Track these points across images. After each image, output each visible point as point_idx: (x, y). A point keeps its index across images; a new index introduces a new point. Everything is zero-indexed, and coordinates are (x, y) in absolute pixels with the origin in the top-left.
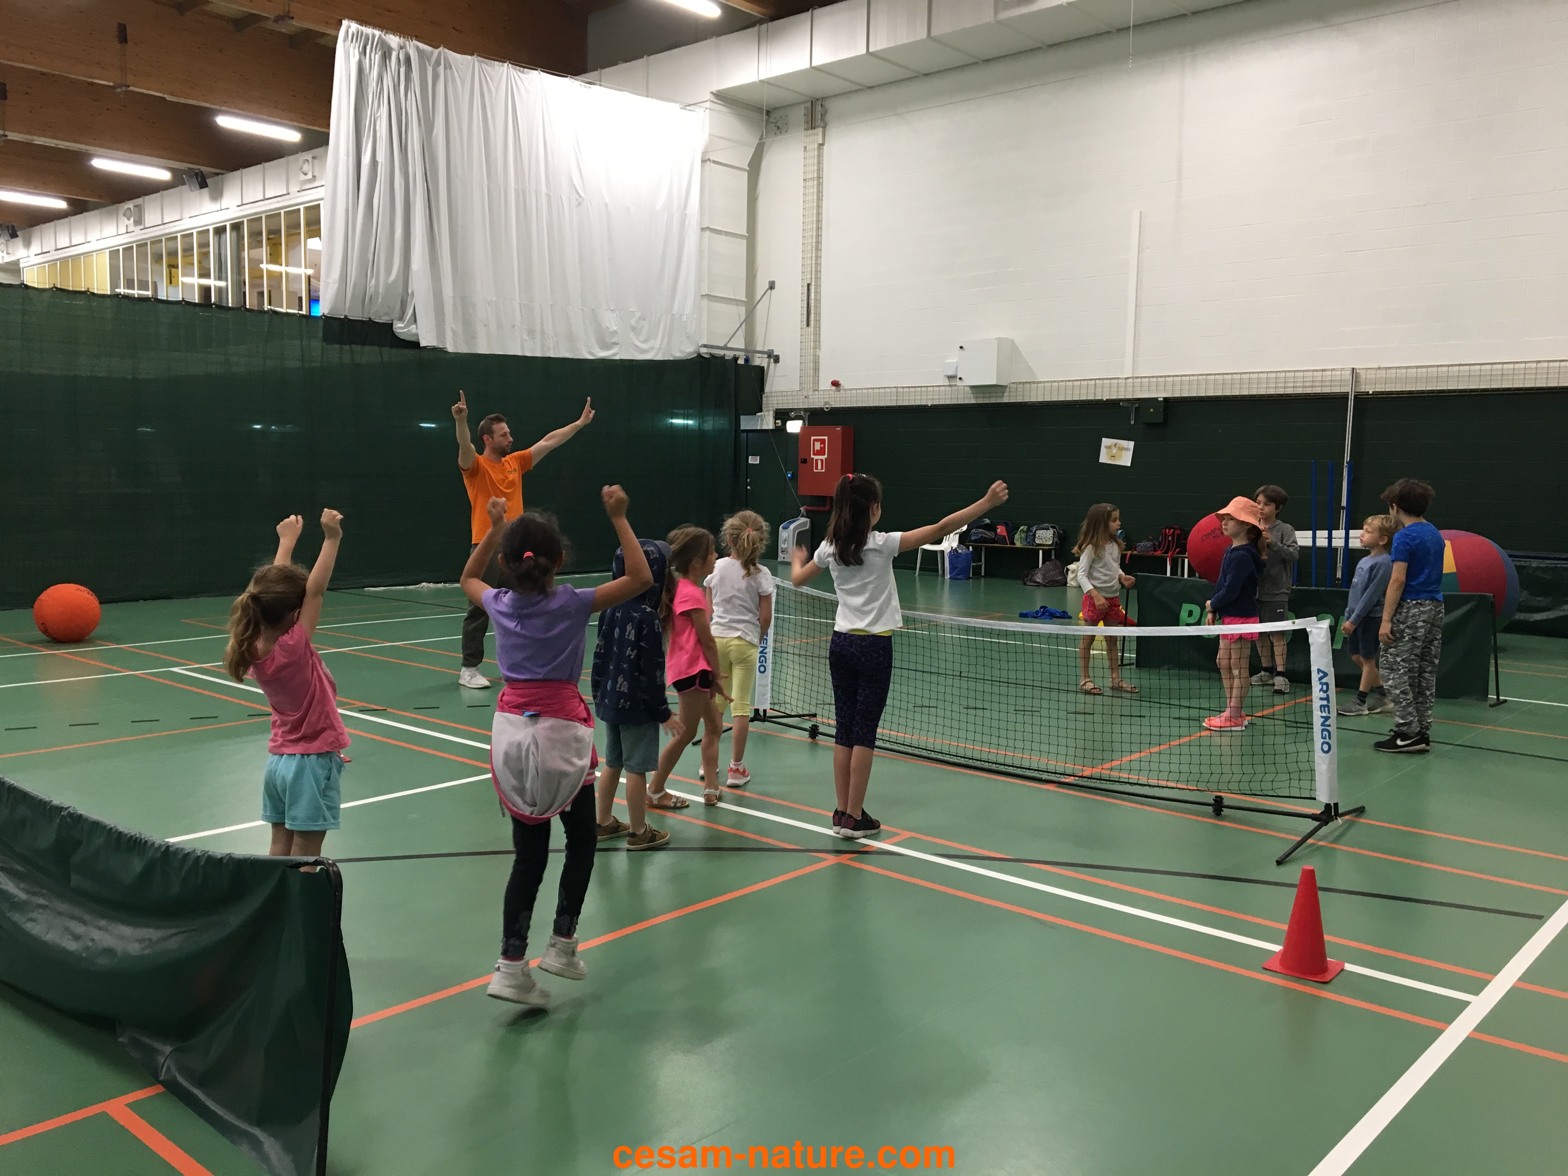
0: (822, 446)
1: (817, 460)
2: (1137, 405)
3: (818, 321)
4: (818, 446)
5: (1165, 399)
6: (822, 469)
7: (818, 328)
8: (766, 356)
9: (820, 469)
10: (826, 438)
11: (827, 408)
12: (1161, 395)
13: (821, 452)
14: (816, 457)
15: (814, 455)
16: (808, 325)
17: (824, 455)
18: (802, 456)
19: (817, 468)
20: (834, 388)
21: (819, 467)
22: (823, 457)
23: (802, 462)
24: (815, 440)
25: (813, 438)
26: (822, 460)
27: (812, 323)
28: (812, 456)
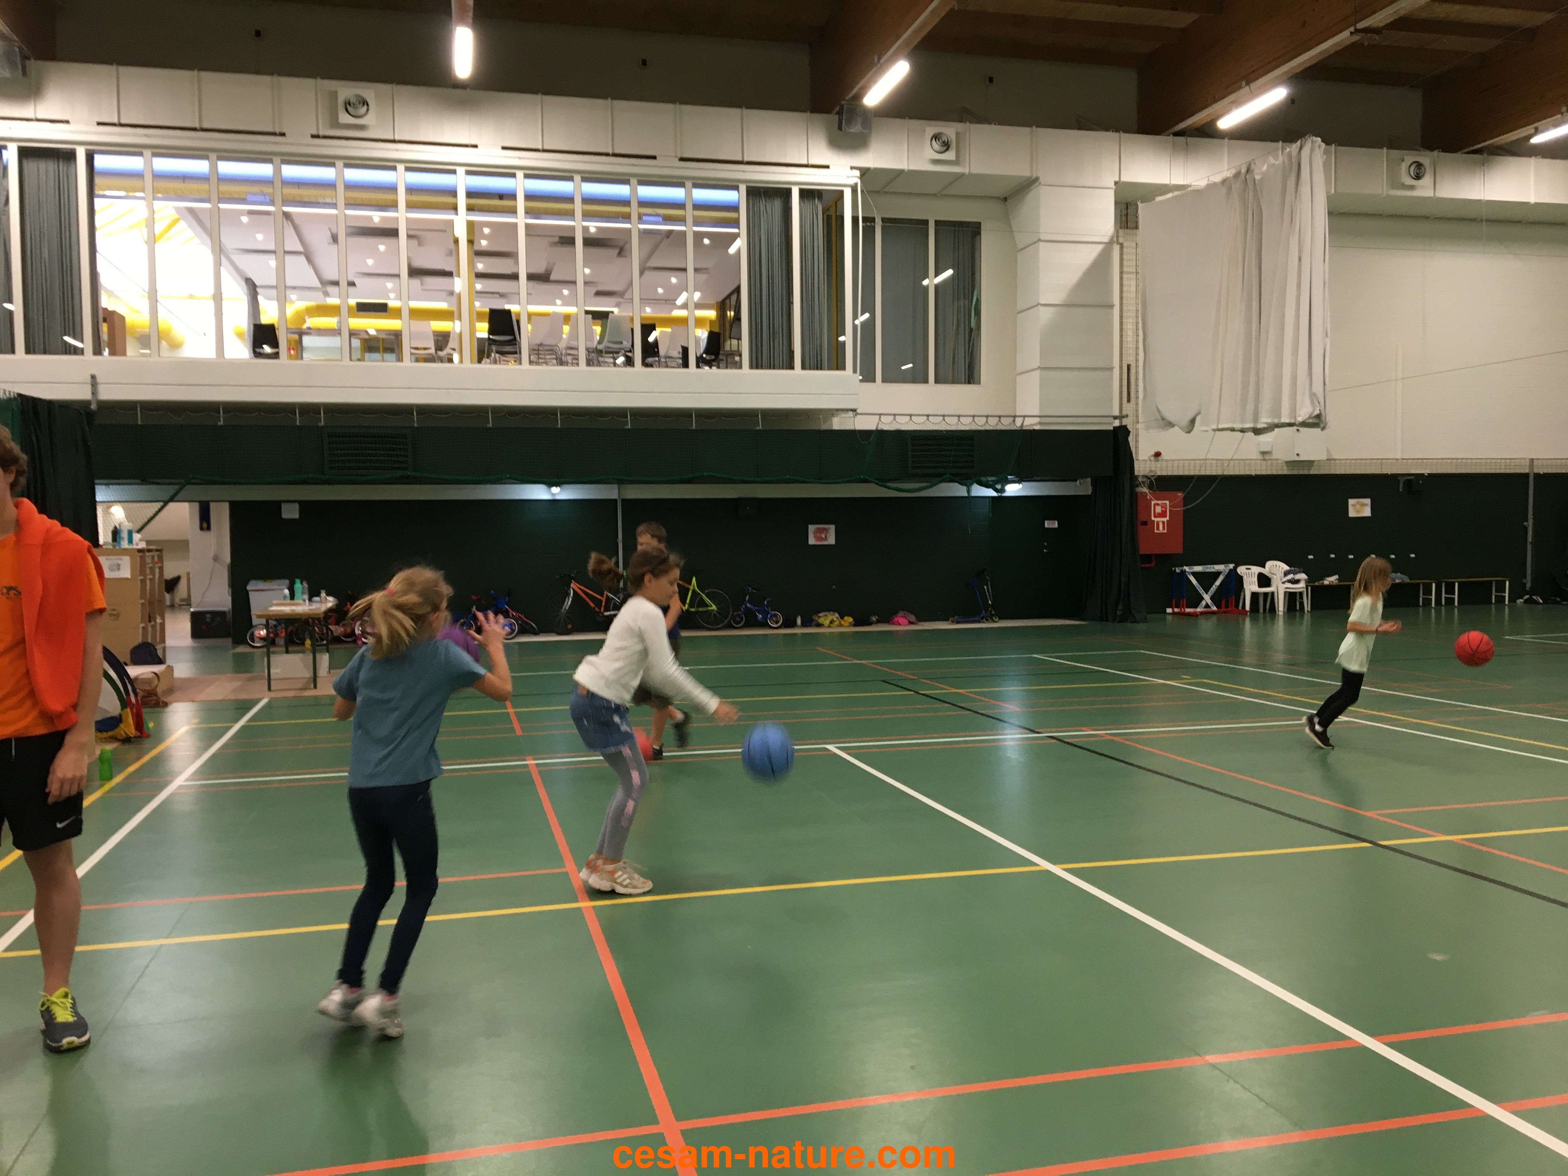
0: (1164, 509)
1: (1158, 523)
3: (1138, 398)
4: (1159, 510)
5: (1429, 474)
6: (1164, 528)
7: (1138, 404)
9: (1161, 530)
10: (1168, 502)
11: (1153, 476)
12: (1426, 472)
13: (1163, 514)
14: (1156, 520)
15: (1155, 517)
16: (1129, 401)
17: (1166, 517)
18: (1142, 517)
19: (1158, 529)
20: (1157, 458)
21: (1161, 528)
22: (1165, 520)
23: (1142, 524)
24: (1155, 505)
25: (1153, 502)
26: (1163, 522)
27: (1133, 400)
28: (1153, 518)
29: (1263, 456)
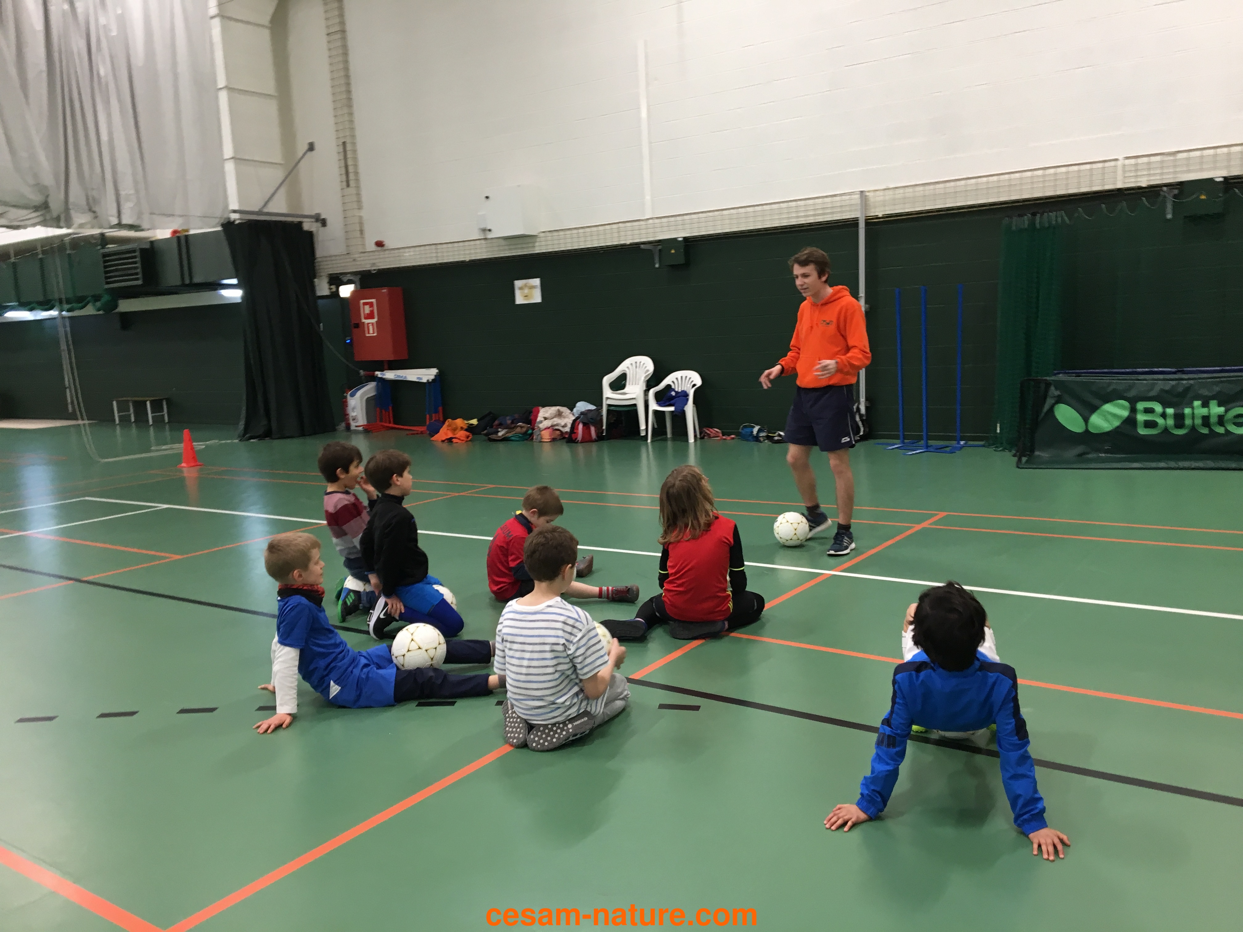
0: (371, 309)
1: (368, 324)
2: (660, 247)
3: (357, 180)
4: (367, 309)
5: (685, 238)
6: (374, 333)
7: (358, 187)
8: (313, 220)
9: (372, 332)
11: (374, 270)
12: (680, 235)
13: (370, 316)
14: (367, 321)
15: (366, 318)
16: (348, 186)
17: (373, 318)
18: (354, 320)
19: (369, 333)
20: (379, 248)
21: (371, 331)
22: (374, 321)
23: (355, 327)
24: (365, 304)
25: (362, 301)
27: (352, 183)
28: (364, 320)
29: (485, 235)
